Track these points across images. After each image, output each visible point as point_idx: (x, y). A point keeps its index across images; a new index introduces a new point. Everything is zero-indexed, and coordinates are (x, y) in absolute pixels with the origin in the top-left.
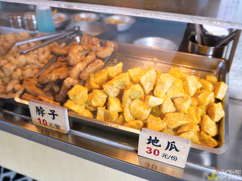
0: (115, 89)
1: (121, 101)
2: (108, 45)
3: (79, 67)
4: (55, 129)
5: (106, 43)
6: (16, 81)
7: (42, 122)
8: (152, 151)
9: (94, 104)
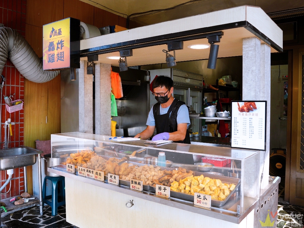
0: (189, 182)
1: (190, 187)
2: (190, 172)
3: (176, 175)
4: (164, 197)
5: (189, 171)
6: (150, 181)
7: (160, 194)
8: (199, 201)
9: (180, 188)
